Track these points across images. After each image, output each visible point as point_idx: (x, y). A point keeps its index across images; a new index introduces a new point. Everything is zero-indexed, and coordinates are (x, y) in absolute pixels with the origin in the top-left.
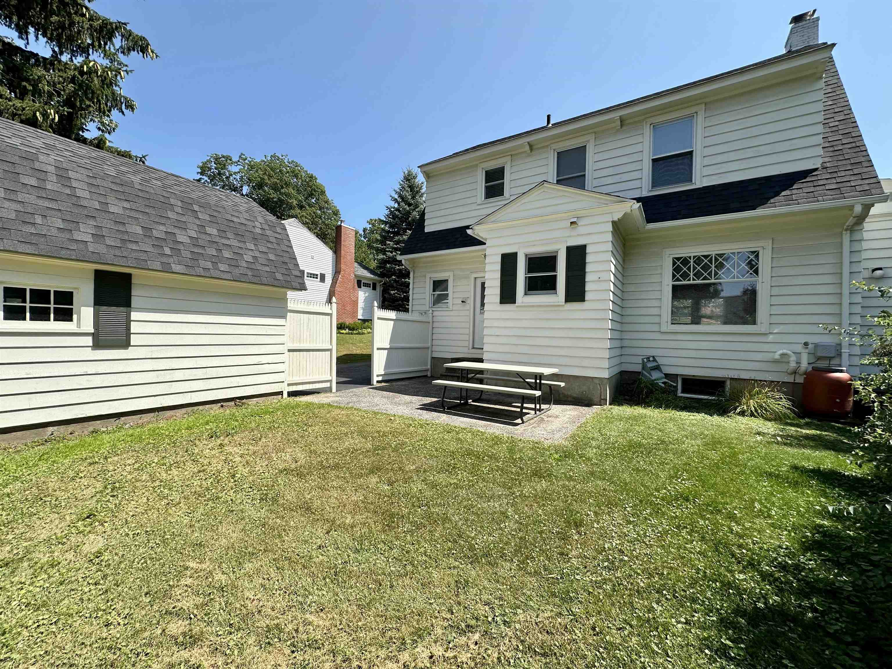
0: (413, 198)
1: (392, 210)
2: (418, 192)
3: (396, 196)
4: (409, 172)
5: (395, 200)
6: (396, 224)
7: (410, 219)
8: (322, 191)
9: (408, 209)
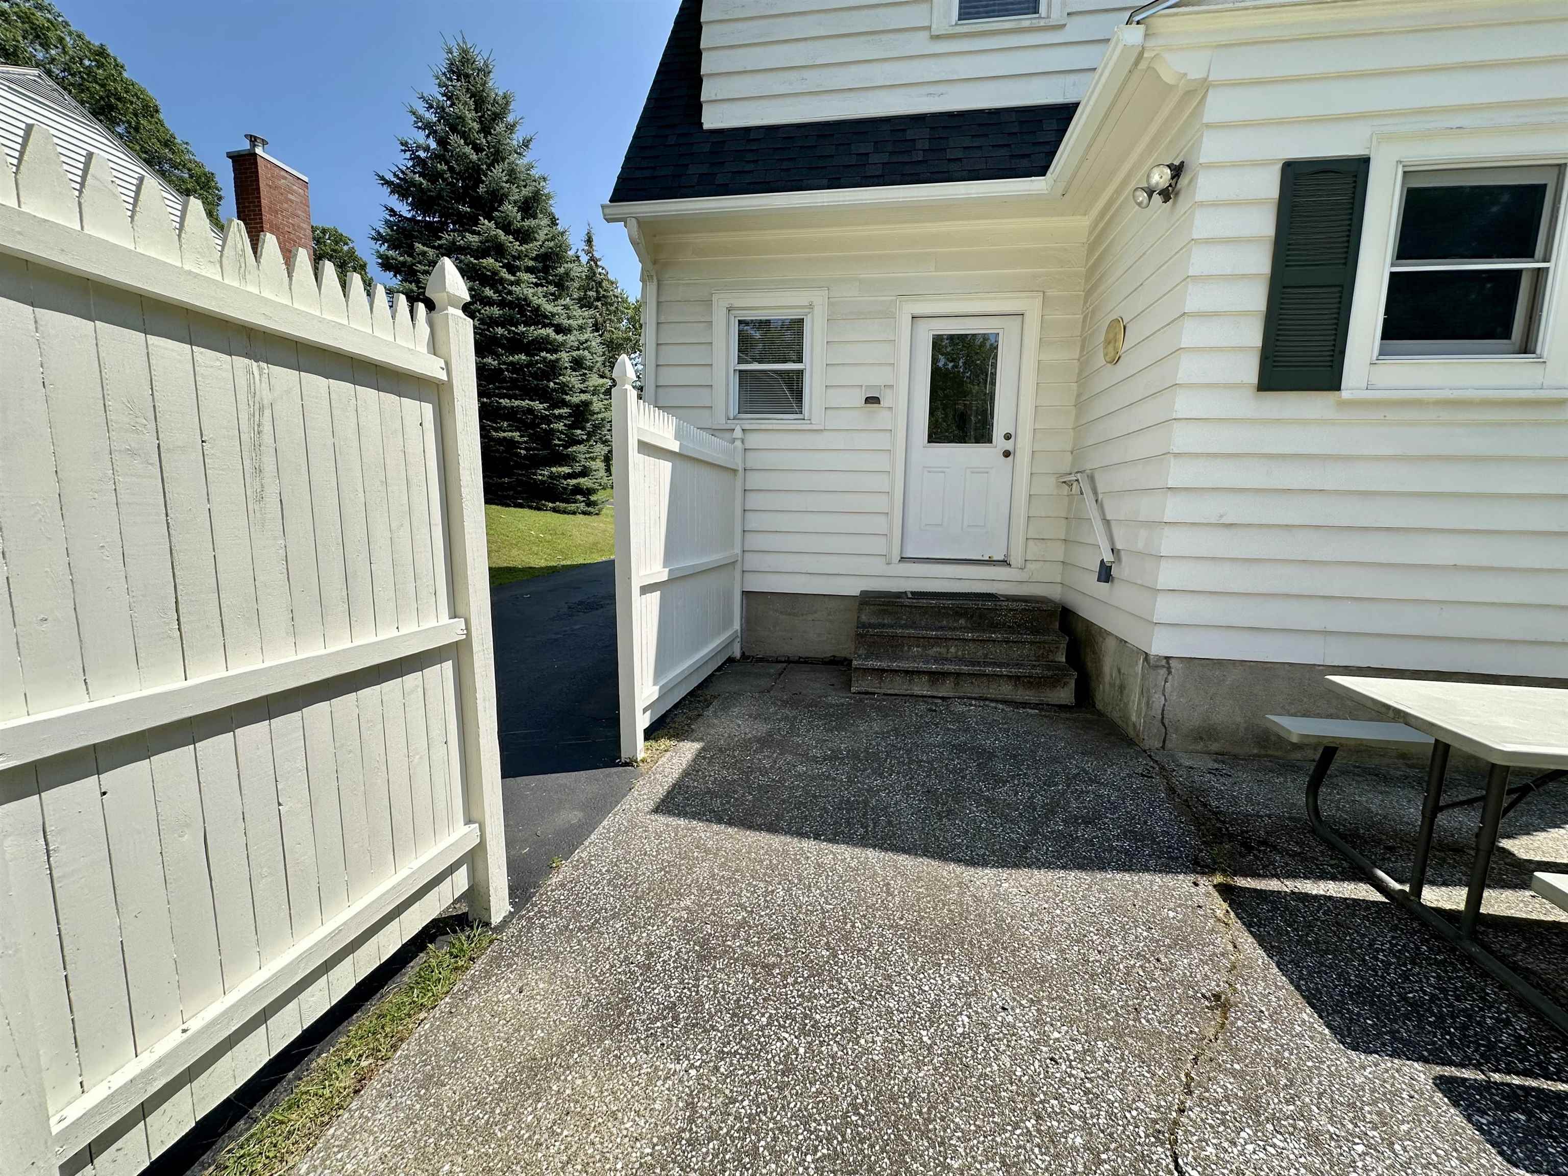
0: (486, 130)
1: (422, 154)
2: (497, 117)
3: (431, 117)
4: (465, 52)
5: (428, 126)
6: (439, 196)
7: (482, 189)
8: (146, 107)
9: (474, 157)
